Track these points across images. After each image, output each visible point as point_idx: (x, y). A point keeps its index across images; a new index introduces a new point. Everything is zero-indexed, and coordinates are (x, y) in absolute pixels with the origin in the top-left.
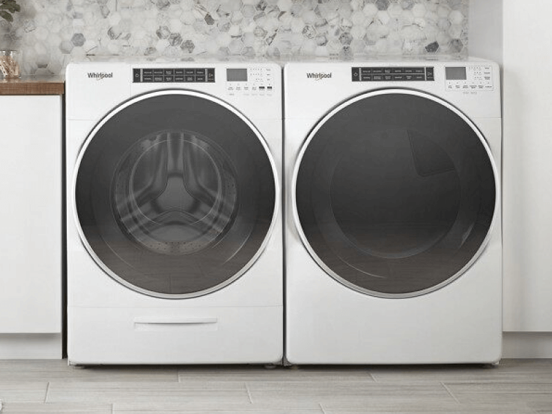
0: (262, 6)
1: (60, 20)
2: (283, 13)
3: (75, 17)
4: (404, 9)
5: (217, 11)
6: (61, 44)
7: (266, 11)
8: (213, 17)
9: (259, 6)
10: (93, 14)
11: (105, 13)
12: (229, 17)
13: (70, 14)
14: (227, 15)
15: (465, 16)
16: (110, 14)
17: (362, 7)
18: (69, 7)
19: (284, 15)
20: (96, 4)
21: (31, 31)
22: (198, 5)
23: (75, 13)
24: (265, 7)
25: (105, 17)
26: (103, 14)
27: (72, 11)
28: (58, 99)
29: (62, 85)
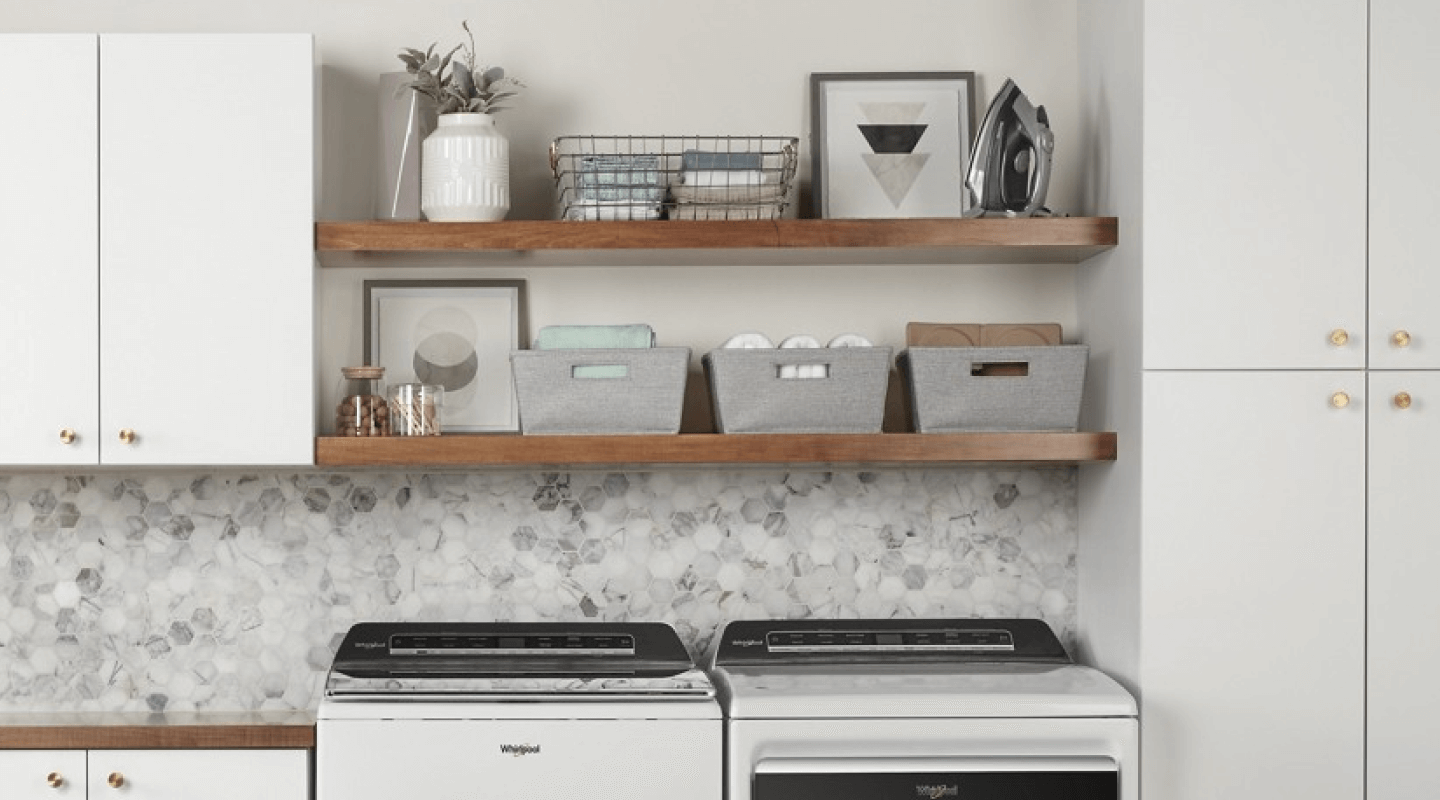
0: (689, 582)
1: (308, 606)
2: (727, 594)
3: (336, 601)
4: (955, 587)
5: (604, 590)
6: (310, 654)
7: (696, 591)
8: (595, 602)
9: (683, 582)
10: (370, 596)
11: (393, 594)
12: (626, 602)
13: (327, 596)
14: (623, 597)
15: (1070, 601)
16: (401, 597)
17: (877, 584)
18: (325, 584)
19: (729, 599)
20: (376, 576)
21: (252, 628)
22: (568, 580)
23: (337, 595)
24: (693, 584)
25: (393, 603)
26: (387, 595)
27: (330, 591)
28: (302, 755)
29: (312, 730)
